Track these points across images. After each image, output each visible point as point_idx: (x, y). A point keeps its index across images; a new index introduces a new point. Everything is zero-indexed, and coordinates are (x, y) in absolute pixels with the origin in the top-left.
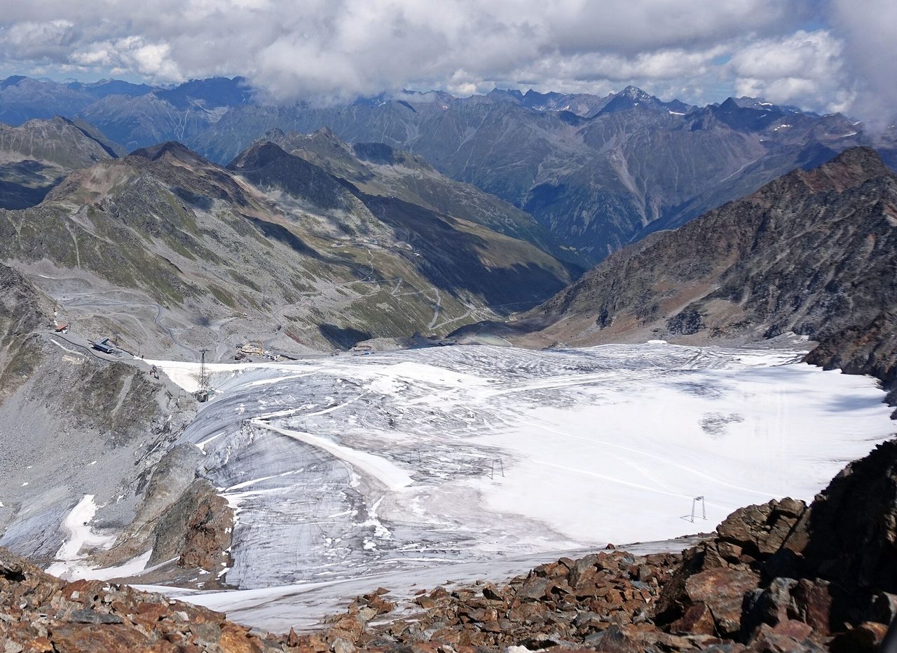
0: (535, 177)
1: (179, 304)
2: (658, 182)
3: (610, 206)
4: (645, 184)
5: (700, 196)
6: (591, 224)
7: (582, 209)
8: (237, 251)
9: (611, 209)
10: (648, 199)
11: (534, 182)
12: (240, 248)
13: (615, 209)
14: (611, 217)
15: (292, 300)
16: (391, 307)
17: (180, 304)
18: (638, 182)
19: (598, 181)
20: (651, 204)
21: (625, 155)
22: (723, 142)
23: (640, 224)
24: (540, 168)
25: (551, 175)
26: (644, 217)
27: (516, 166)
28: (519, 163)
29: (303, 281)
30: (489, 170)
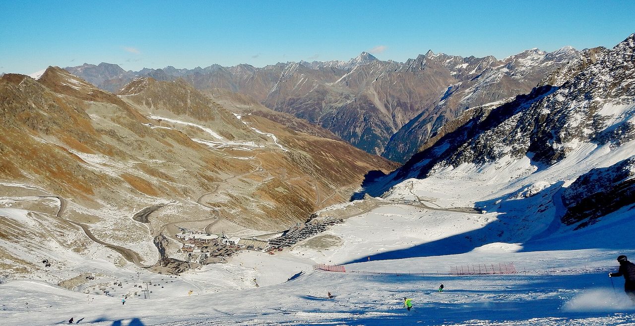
0: (321, 110)
1: (88, 196)
2: (398, 105)
3: (373, 123)
4: (391, 107)
5: (427, 110)
6: (363, 136)
7: (355, 127)
8: (140, 149)
9: (374, 125)
10: (394, 116)
11: (321, 113)
12: (143, 146)
13: (376, 125)
14: (374, 130)
15: (208, 189)
16: (286, 190)
17: (90, 196)
18: (386, 106)
19: (362, 108)
20: (396, 119)
21: (376, 91)
22: (432, 77)
23: (392, 132)
24: (324, 105)
25: (331, 107)
26: (394, 128)
27: (308, 104)
28: (309, 102)
29: (209, 173)
30: (291, 109)
